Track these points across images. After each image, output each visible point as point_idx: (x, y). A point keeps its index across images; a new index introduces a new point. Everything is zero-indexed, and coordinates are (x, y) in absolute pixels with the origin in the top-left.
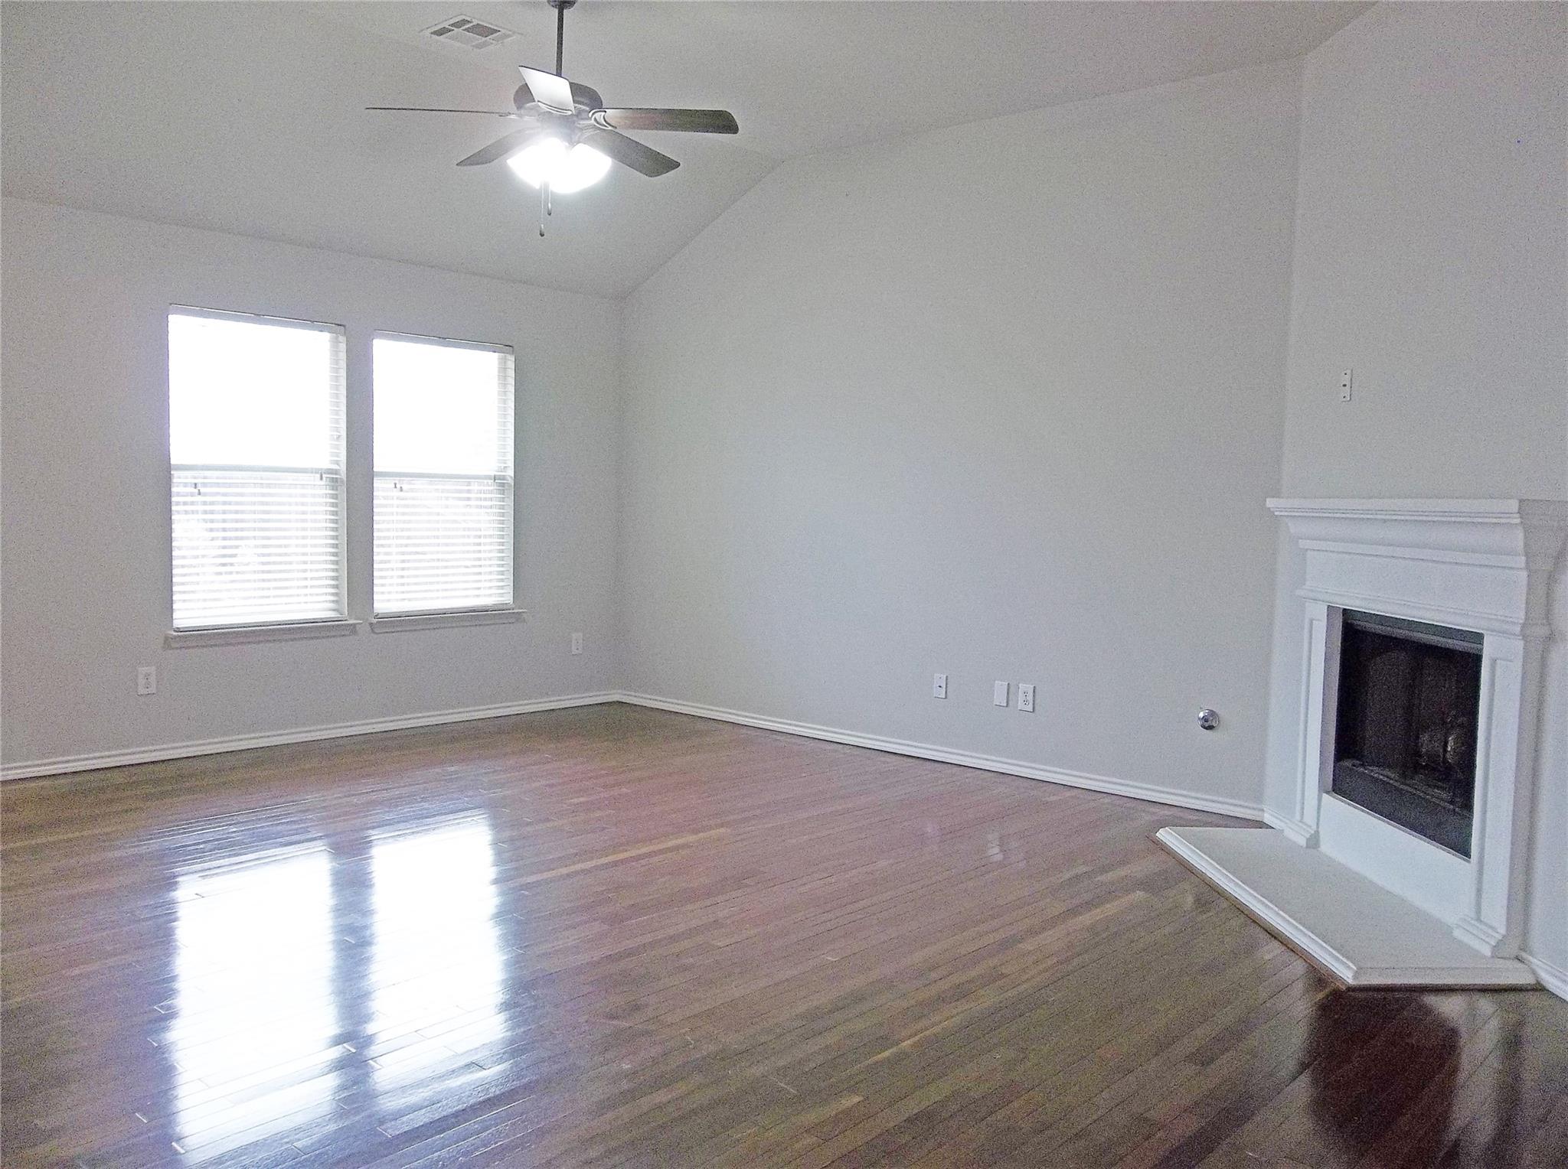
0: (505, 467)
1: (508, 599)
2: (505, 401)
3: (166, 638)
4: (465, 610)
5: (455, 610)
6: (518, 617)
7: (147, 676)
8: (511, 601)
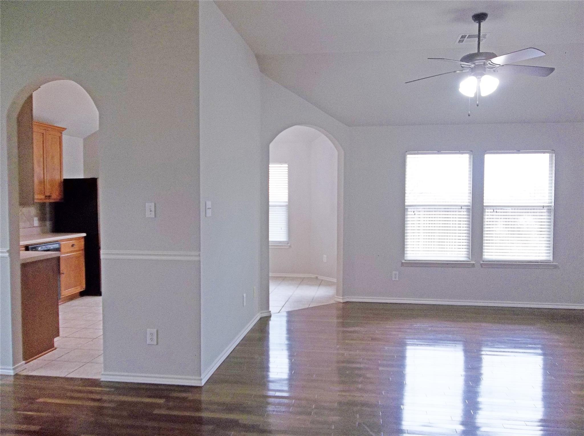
0: (551, 202)
1: (551, 258)
2: (552, 174)
3: (402, 263)
4: (527, 261)
5: (523, 261)
6: (555, 267)
7: (396, 274)
8: (552, 259)
